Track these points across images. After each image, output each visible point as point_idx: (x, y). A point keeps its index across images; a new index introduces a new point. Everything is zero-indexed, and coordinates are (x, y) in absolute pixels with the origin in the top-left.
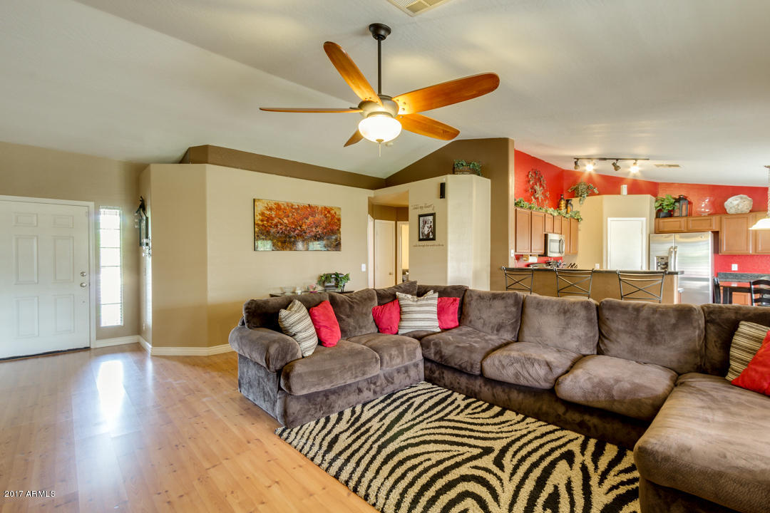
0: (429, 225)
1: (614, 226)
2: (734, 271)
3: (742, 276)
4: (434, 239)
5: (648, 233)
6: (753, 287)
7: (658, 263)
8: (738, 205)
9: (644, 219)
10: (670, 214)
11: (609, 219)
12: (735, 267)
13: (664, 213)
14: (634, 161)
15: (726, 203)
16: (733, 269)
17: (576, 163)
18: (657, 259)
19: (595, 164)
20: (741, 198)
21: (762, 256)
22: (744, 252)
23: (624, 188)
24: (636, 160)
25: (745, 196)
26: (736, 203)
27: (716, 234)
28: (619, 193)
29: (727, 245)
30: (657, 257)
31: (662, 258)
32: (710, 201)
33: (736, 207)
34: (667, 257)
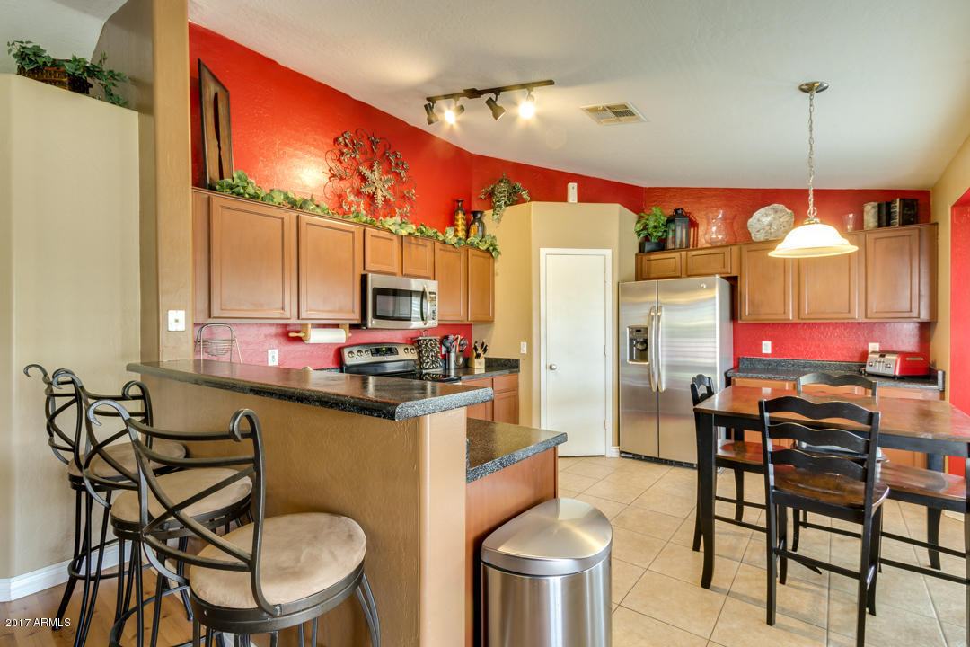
1: (554, 264)
2: (766, 355)
3: (779, 364)
5: (616, 280)
6: (767, 415)
7: (631, 340)
8: (770, 225)
9: (608, 252)
10: (662, 246)
11: (543, 251)
12: (767, 347)
13: (652, 244)
15: (750, 221)
16: (764, 352)
17: (428, 108)
18: (630, 333)
19: (462, 108)
20: (776, 211)
21: (811, 325)
22: (778, 317)
23: (573, 188)
24: (529, 87)
25: (781, 206)
26: (766, 220)
27: (733, 281)
28: (564, 198)
29: (751, 303)
30: (630, 328)
31: (638, 331)
32: (724, 219)
33: (767, 228)
34: (646, 329)
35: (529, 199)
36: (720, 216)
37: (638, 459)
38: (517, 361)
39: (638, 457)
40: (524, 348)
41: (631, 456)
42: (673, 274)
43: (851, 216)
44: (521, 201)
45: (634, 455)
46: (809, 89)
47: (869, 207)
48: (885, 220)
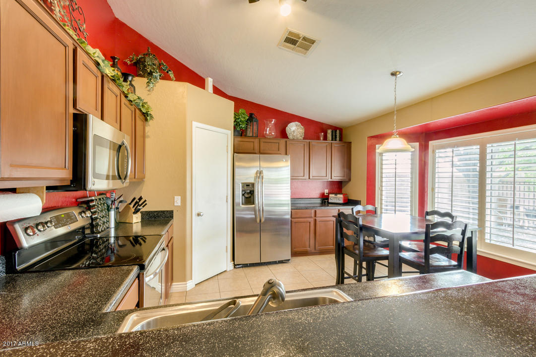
9: (229, 133)
11: (196, 124)
18: (243, 187)
30: (242, 183)
31: (248, 186)
32: (275, 124)
33: (293, 133)
34: (253, 185)
35: (174, 79)
36: (273, 122)
37: (245, 267)
38: (172, 212)
39: (246, 266)
40: (178, 201)
41: (241, 266)
42: (252, 151)
43: (323, 134)
44: (169, 79)
45: (243, 264)
46: (393, 74)
47: (329, 132)
48: (334, 138)
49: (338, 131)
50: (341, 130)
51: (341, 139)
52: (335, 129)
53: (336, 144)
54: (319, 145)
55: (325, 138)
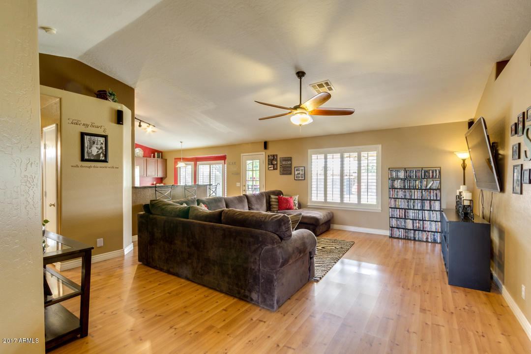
0: (99, 146)
4: (105, 161)
14: (148, 125)
24: (149, 124)
43: (153, 154)
47: (156, 154)
48: (158, 157)
49: (160, 154)
50: (162, 152)
51: (162, 158)
52: (159, 152)
53: (160, 160)
54: (151, 161)
55: (154, 157)
